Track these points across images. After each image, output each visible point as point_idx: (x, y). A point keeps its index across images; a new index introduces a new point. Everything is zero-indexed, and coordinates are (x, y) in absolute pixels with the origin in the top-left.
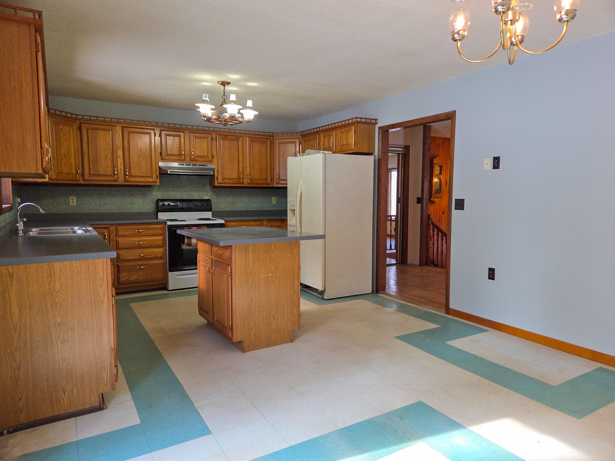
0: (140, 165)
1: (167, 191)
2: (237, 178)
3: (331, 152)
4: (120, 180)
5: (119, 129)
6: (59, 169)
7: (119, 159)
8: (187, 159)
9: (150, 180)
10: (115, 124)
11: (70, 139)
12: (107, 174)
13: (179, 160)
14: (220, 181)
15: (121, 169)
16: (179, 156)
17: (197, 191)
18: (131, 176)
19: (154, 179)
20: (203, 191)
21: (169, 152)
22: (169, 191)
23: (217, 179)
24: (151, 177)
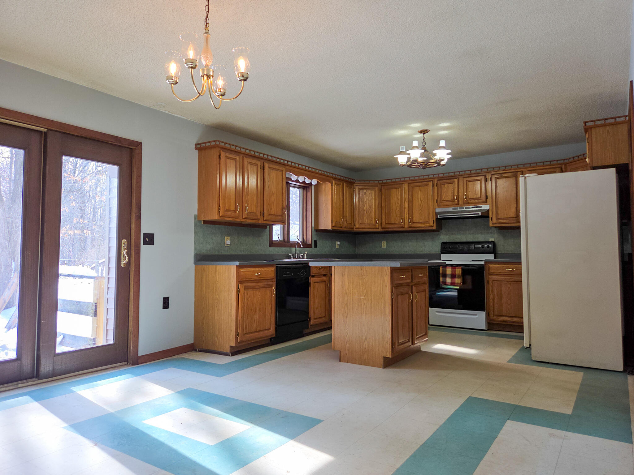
0: (420, 213)
1: (453, 234)
2: (515, 217)
3: (537, 174)
4: (406, 226)
5: (406, 186)
6: (361, 221)
7: (405, 209)
8: (460, 203)
9: (428, 225)
10: (403, 182)
11: (372, 199)
12: (396, 222)
13: (453, 205)
14: (494, 221)
15: (406, 217)
16: (453, 201)
17: (481, 233)
18: (413, 223)
19: (431, 224)
20: (488, 233)
21: (444, 198)
22: (455, 234)
23: (492, 220)
24: (428, 222)
